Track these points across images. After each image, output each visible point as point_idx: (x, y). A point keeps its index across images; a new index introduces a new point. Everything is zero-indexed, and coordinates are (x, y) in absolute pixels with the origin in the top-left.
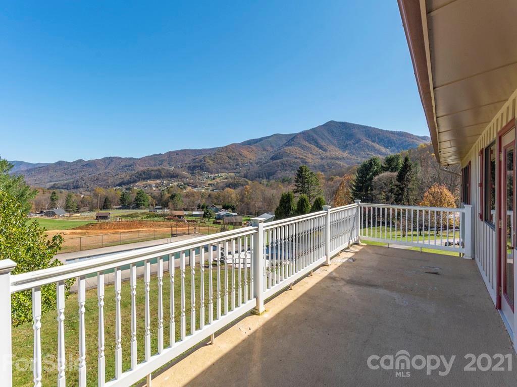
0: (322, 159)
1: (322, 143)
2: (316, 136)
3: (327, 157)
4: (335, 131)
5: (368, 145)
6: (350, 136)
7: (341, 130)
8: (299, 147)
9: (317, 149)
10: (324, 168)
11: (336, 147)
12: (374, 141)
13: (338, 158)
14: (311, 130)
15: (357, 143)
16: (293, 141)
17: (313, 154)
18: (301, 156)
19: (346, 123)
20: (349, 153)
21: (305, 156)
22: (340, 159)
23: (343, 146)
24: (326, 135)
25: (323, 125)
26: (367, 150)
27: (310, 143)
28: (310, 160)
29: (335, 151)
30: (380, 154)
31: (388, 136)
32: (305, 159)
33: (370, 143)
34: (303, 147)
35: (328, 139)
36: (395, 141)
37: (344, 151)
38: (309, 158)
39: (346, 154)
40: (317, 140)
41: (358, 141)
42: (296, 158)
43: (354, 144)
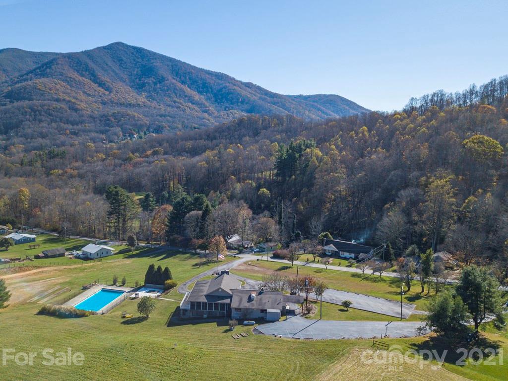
0: (104, 103)
1: (104, 78)
2: (92, 65)
3: (112, 102)
4: (124, 59)
5: (175, 89)
6: (148, 71)
7: (134, 60)
8: (63, 81)
9: (95, 86)
10: (109, 120)
11: (126, 85)
12: (183, 83)
13: (130, 105)
14: (82, 52)
15: (160, 83)
16: (50, 67)
17: (89, 95)
18: (67, 98)
19: (143, 49)
20: (147, 97)
21: (74, 98)
22: (134, 105)
23: (138, 84)
24: (109, 63)
25: (104, 48)
26: (173, 95)
27: (82, 76)
28: (83, 105)
29: (125, 92)
30: (191, 102)
31: (203, 77)
32: (74, 103)
33: (179, 85)
34: (69, 81)
35: (114, 71)
36: (212, 85)
37: (139, 94)
38: (81, 101)
39: (142, 99)
40: (94, 71)
41: (162, 80)
42: (58, 100)
43: (155, 84)
